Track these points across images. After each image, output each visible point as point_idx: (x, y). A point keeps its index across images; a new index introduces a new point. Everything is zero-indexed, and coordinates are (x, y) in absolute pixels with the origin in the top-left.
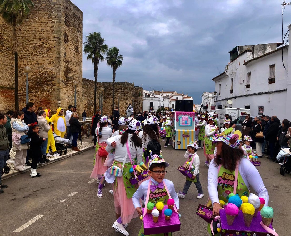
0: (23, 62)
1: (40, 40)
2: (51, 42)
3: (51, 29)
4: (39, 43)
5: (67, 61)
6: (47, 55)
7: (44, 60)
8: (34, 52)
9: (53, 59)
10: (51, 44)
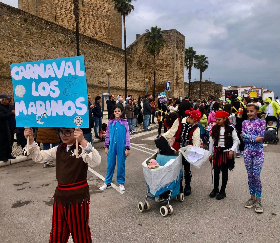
0: (151, 75)
1: (162, 60)
2: (168, 61)
3: (168, 53)
4: (161, 62)
5: (177, 73)
6: (165, 69)
7: (164, 73)
8: (158, 69)
9: (170, 72)
10: (169, 62)
